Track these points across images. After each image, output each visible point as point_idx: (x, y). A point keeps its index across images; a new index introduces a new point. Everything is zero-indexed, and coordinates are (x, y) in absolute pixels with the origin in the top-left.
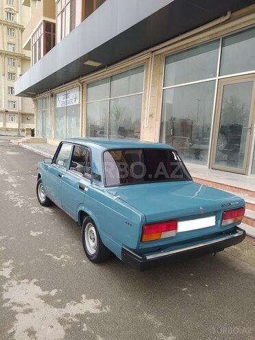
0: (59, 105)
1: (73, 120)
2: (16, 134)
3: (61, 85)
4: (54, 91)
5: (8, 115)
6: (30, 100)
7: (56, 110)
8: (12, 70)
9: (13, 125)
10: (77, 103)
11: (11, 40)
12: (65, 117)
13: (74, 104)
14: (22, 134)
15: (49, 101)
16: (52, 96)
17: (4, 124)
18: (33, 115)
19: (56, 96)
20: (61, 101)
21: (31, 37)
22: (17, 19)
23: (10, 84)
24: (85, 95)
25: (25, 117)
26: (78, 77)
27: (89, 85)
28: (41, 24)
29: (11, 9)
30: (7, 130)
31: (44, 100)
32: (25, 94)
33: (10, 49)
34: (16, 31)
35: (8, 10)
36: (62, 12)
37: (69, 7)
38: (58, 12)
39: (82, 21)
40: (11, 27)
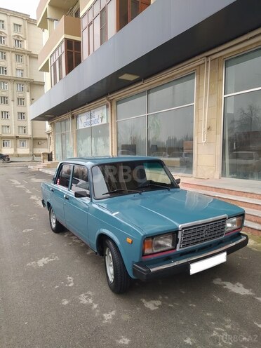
0: (81, 126)
1: (100, 141)
2: (30, 159)
3: (85, 104)
4: (75, 112)
5: (18, 140)
6: (47, 125)
7: (78, 132)
8: (21, 95)
9: (24, 150)
10: (105, 121)
11: (20, 66)
12: (89, 139)
13: (100, 123)
14: (36, 159)
15: (70, 123)
16: (73, 117)
17: (15, 150)
18: (46, 139)
19: (77, 117)
20: (83, 121)
21: (48, 57)
22: (25, 46)
23: (21, 109)
24: (114, 114)
25: (36, 141)
26: (106, 95)
27: (118, 103)
28: (61, 43)
29: (18, 36)
30: (18, 156)
31: (63, 123)
32: (43, 117)
33: (19, 75)
34: (25, 58)
35: (16, 38)
36: (89, 26)
37: (98, 19)
38: (84, 27)
39: (117, 31)
40: (19, 54)
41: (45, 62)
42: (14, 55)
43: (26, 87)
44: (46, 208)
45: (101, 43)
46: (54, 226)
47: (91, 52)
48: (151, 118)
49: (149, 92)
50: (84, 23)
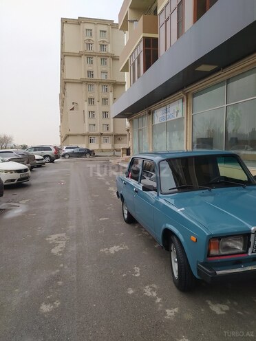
0: (157, 121)
1: (175, 135)
2: (112, 154)
3: (161, 100)
4: (152, 108)
5: (102, 138)
6: (127, 122)
7: (153, 127)
8: (105, 96)
9: (108, 146)
10: (180, 115)
11: (104, 69)
12: (164, 133)
13: (176, 118)
14: (117, 153)
15: (146, 119)
16: (149, 113)
17: (100, 146)
18: (126, 135)
19: (153, 112)
20: (159, 116)
21: (128, 58)
22: (109, 49)
23: (105, 109)
24: (190, 107)
25: (117, 137)
26: (182, 88)
27: (194, 96)
28: (140, 42)
29: (103, 41)
30: (102, 151)
31: (140, 119)
32: (123, 115)
33: (103, 77)
34: (109, 60)
35: (101, 43)
36: (166, 21)
37: (175, 13)
38: (161, 23)
39: (195, 22)
40: (104, 58)
41: (125, 62)
42: (99, 58)
43: (109, 88)
44: (120, 199)
45: (178, 37)
46: (126, 216)
47: (168, 47)
48: (230, 109)
49: (228, 81)
50: (162, 19)
